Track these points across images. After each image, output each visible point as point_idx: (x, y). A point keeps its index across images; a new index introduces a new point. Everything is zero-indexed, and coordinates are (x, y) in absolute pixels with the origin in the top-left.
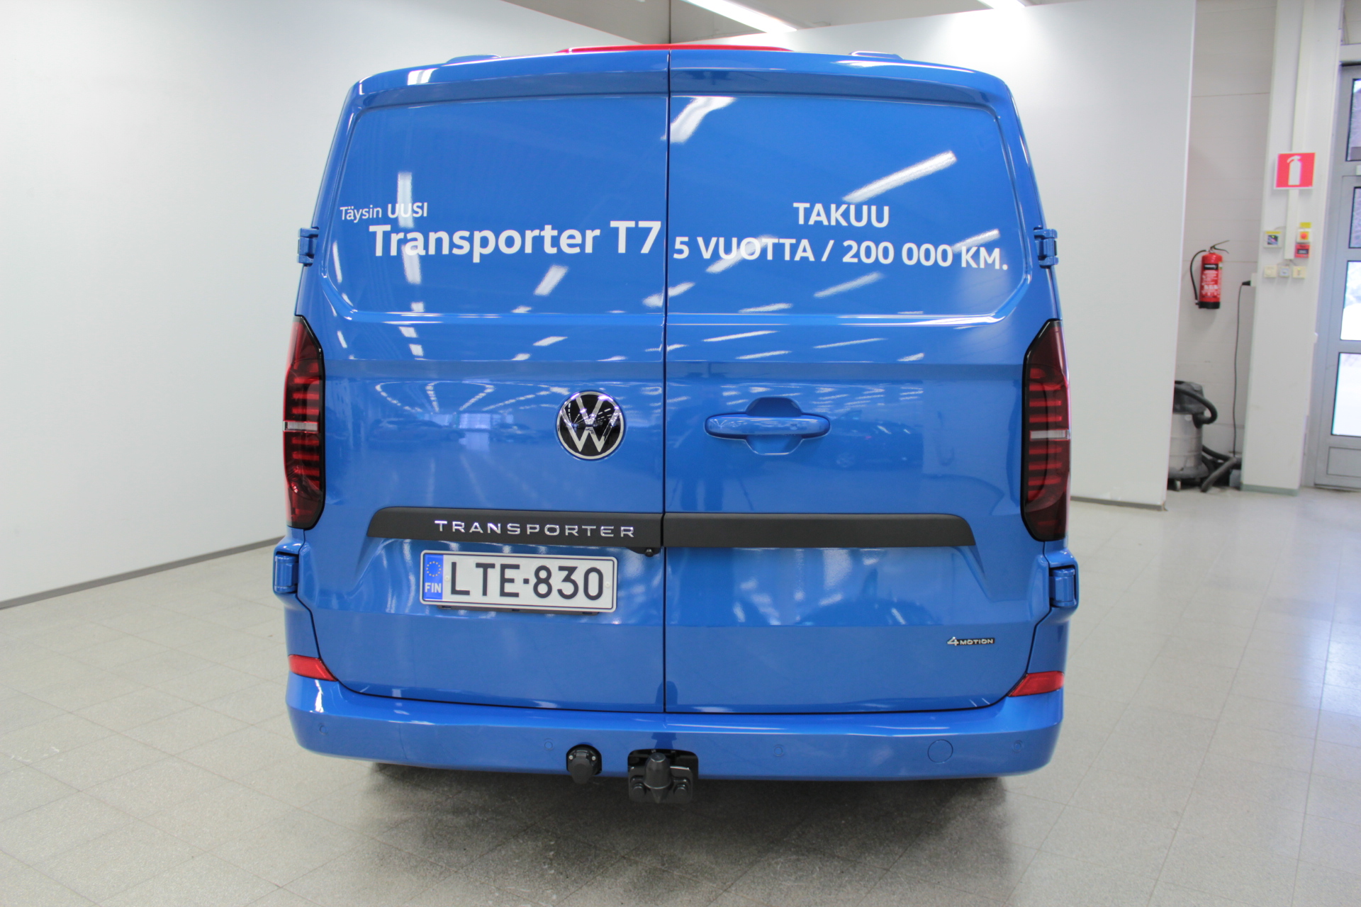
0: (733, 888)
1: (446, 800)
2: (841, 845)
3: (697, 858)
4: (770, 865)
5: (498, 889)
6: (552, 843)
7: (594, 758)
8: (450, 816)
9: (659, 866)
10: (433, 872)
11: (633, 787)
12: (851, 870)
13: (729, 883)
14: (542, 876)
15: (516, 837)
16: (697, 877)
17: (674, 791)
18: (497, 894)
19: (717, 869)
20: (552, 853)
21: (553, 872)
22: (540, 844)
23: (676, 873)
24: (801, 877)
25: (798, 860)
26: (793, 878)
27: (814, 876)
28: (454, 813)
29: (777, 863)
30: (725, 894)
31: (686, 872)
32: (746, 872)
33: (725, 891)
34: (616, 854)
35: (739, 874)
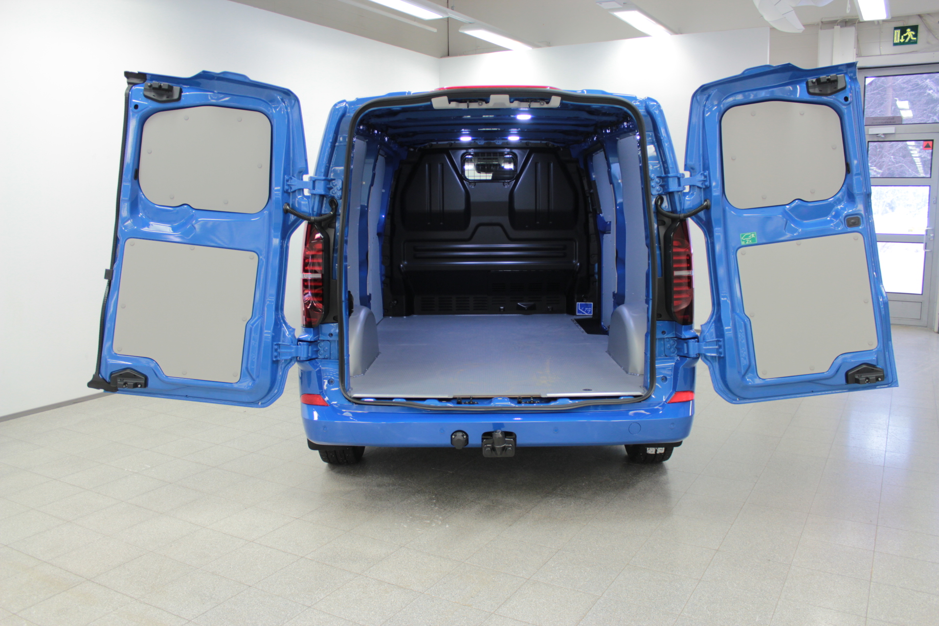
0: (531, 512)
1: (372, 481)
2: (583, 493)
3: (510, 500)
4: (548, 502)
5: (411, 516)
6: (434, 497)
7: (465, 437)
8: (376, 488)
9: (491, 504)
10: (375, 510)
11: (485, 449)
12: (590, 503)
13: (529, 510)
14: (432, 510)
15: (414, 495)
16: (512, 508)
17: (506, 450)
18: (411, 517)
19: (521, 505)
20: (434, 501)
21: (437, 508)
22: (427, 497)
23: (500, 507)
24: (565, 506)
25: (562, 500)
26: (561, 506)
27: (572, 505)
28: (378, 486)
29: (552, 501)
30: (527, 514)
31: (506, 506)
32: (536, 505)
33: (527, 512)
34: (468, 500)
35: (533, 506)
